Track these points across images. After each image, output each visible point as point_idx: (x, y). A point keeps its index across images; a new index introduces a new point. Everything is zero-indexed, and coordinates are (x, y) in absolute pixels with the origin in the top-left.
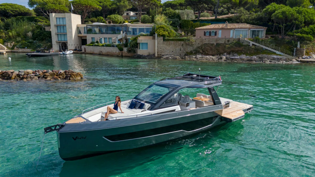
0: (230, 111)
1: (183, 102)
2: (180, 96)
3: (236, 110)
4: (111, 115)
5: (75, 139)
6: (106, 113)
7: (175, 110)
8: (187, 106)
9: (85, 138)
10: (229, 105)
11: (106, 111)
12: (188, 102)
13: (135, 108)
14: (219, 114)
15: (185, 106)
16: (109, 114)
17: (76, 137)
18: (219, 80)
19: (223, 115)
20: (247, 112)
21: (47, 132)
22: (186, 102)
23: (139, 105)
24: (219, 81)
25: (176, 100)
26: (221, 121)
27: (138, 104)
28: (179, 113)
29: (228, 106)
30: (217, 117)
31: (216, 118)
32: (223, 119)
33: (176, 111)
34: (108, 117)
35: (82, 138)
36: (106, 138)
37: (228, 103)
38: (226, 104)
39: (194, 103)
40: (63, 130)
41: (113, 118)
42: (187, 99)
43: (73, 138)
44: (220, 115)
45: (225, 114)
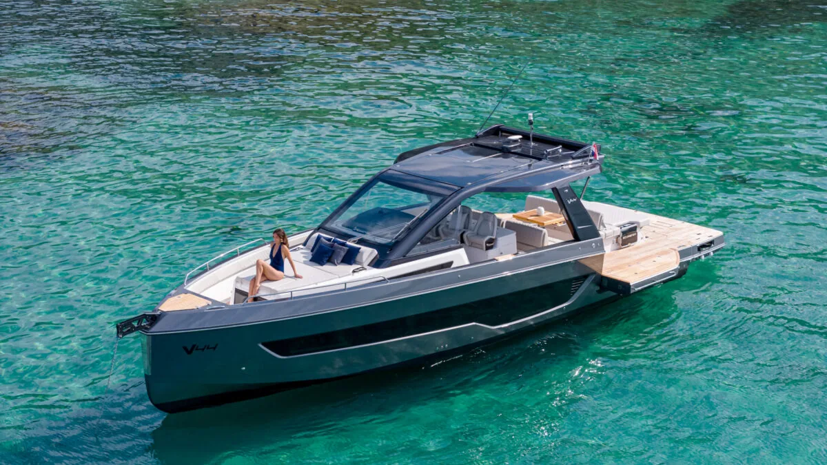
0: (635, 255)
1: (477, 234)
2: (466, 215)
3: (655, 251)
4: (266, 284)
5: (189, 352)
6: (254, 280)
7: (451, 263)
8: (488, 248)
9: (214, 348)
10: (636, 237)
11: (255, 273)
12: (492, 235)
13: (330, 261)
14: (594, 267)
15: (482, 249)
16: (261, 282)
17: (194, 346)
18: (592, 158)
19: (605, 273)
20: (696, 256)
21: (124, 334)
22: (484, 236)
23: (343, 254)
24: (591, 161)
25: (454, 229)
26: (599, 292)
27: (341, 249)
28: (464, 273)
29: (634, 239)
30: (585, 277)
31: (581, 284)
32: (605, 283)
33: (454, 268)
34: (259, 290)
35: (208, 348)
36: (268, 348)
37: (634, 230)
38: (624, 233)
39: (512, 238)
40: (158, 328)
41: (276, 293)
42: (490, 223)
43: (185, 348)
44: (595, 273)
45: (612, 270)
